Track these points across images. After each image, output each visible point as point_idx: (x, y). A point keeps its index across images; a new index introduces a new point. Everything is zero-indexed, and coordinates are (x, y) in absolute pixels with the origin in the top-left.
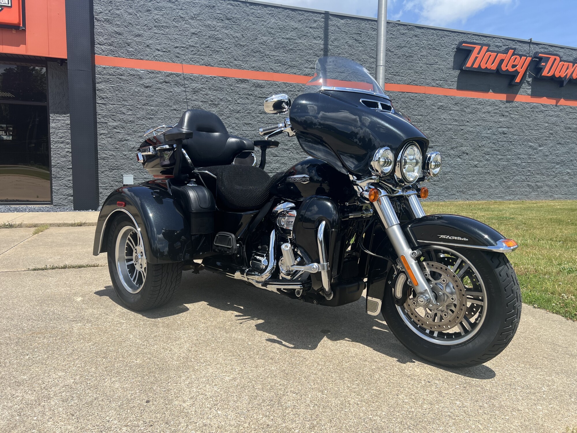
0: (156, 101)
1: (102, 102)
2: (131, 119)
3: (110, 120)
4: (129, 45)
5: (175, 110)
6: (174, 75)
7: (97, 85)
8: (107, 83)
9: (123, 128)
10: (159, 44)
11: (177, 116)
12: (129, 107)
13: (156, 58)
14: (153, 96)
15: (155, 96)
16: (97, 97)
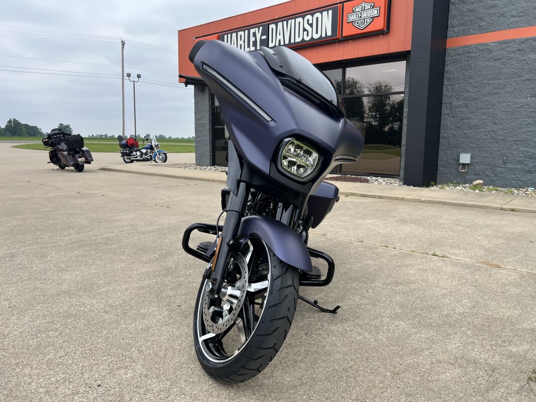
0: (506, 73)
1: (448, 84)
2: (476, 97)
3: (455, 99)
4: (481, 20)
5: (528, 80)
6: (531, 40)
7: (446, 68)
8: (456, 63)
9: (466, 106)
10: (516, 10)
11: (529, 87)
12: (476, 84)
13: (511, 25)
14: (502, 68)
15: (505, 68)
16: (445, 79)
